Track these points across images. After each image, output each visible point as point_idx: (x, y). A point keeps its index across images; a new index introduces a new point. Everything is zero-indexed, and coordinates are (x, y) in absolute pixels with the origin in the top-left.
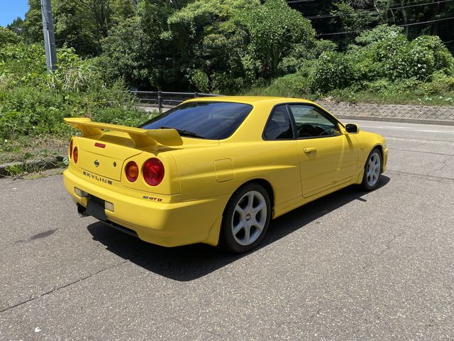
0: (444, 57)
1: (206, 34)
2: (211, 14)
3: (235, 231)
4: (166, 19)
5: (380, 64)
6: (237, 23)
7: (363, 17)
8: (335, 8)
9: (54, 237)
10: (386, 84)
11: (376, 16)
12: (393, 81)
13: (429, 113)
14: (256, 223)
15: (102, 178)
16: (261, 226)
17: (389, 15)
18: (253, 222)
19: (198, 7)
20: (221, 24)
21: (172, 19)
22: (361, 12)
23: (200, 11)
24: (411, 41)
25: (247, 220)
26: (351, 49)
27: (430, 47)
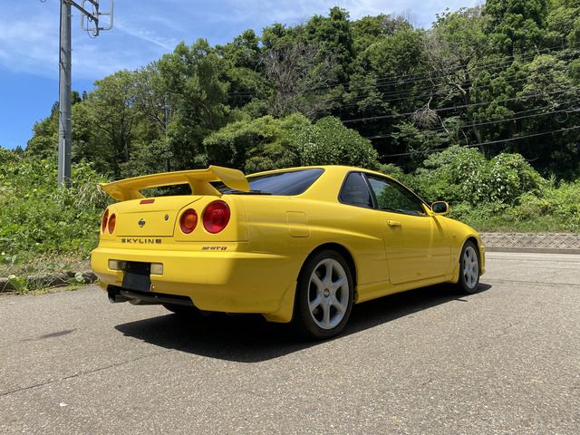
0: (530, 177)
1: (248, 157)
2: (255, 134)
3: (312, 307)
4: (201, 140)
5: (458, 187)
6: (285, 144)
7: (431, 138)
8: (397, 130)
9: (73, 336)
10: (468, 208)
11: (446, 137)
12: (475, 205)
13: (525, 242)
14: (336, 303)
15: (147, 239)
16: (343, 308)
17: (461, 137)
18: (332, 300)
19: (239, 127)
20: (266, 146)
21: (210, 140)
22: (427, 133)
23: (241, 132)
24: (490, 159)
25: (326, 297)
26: (420, 173)
27: (512, 166)
